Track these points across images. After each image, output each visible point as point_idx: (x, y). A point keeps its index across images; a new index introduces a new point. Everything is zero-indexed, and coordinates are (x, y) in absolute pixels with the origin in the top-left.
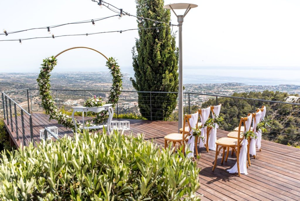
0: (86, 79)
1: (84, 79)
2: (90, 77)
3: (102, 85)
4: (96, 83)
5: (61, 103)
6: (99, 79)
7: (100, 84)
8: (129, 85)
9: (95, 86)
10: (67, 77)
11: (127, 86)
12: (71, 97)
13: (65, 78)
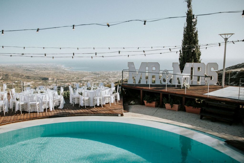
0: (35, 69)
1: (34, 69)
2: (38, 67)
3: (46, 72)
4: (42, 71)
5: (19, 84)
6: (44, 68)
7: (44, 72)
8: (63, 72)
9: (41, 73)
10: (22, 67)
11: (62, 73)
12: (26, 80)
13: (21, 67)
